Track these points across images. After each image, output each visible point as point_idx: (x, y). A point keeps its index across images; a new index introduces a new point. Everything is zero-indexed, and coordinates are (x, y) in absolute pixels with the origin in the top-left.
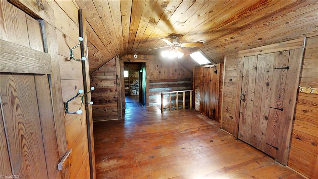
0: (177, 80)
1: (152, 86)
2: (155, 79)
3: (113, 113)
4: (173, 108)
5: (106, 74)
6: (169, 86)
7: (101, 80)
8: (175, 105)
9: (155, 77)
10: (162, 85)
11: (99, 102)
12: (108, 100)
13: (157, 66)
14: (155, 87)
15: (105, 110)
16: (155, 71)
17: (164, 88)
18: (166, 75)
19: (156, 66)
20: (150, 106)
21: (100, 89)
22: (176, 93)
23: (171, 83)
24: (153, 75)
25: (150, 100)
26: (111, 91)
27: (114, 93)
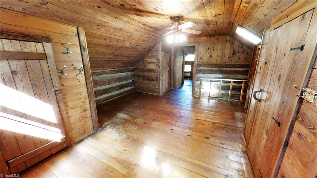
0: (234, 66)
1: (200, 71)
2: (205, 63)
3: (155, 89)
4: (224, 99)
5: (151, 58)
6: (221, 72)
7: (149, 63)
8: (227, 96)
9: (205, 61)
10: (212, 70)
11: (147, 79)
12: (152, 78)
13: (209, 48)
14: (204, 72)
15: (150, 86)
16: (205, 55)
17: (215, 75)
18: (219, 59)
19: (207, 49)
20: (195, 91)
21: (148, 70)
22: (230, 82)
23: (224, 69)
24: (202, 59)
25: (196, 85)
26: (154, 72)
27: (156, 74)
